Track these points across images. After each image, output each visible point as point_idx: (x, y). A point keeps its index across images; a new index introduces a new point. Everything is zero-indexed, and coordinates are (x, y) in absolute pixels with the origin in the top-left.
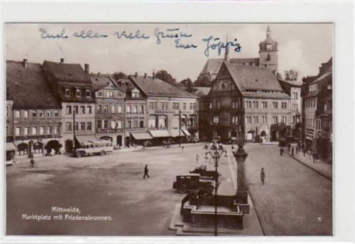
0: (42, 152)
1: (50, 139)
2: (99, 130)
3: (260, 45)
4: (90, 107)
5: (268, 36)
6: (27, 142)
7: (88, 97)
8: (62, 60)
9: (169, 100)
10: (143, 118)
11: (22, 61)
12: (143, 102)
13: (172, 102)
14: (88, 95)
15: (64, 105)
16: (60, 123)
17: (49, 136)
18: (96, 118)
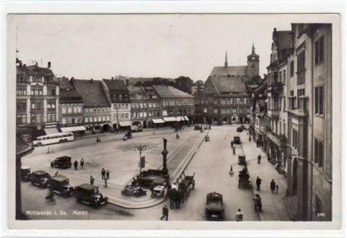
2: (133, 118)
6: (91, 126)
7: (126, 99)
12: (159, 101)
13: (178, 100)
15: (112, 105)
16: (111, 114)
17: (104, 122)
18: (131, 111)
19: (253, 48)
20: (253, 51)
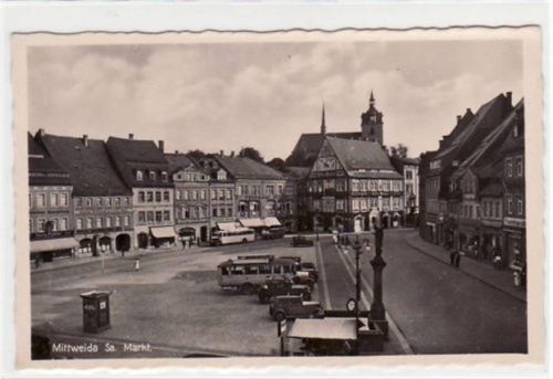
1: (118, 233)
2: (179, 220)
3: (362, 117)
4: (167, 192)
6: (90, 236)
7: (165, 181)
8: (131, 136)
9: (262, 182)
10: (231, 205)
11: (82, 137)
12: (232, 185)
13: (266, 184)
14: (164, 178)
15: (136, 191)
16: (132, 213)
17: (118, 229)
18: (175, 206)
19: (372, 99)
20: (371, 106)
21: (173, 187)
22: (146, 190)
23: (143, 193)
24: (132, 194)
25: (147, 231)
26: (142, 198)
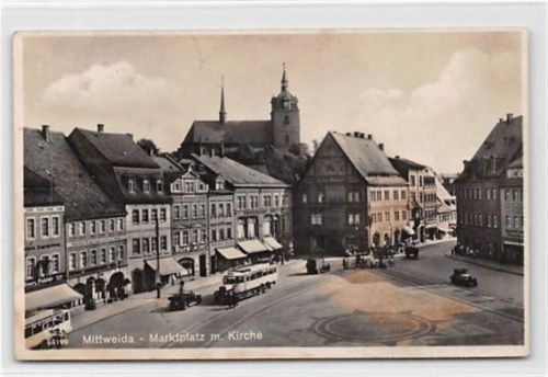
0: (103, 297)
1: (113, 272)
2: (177, 249)
3: (272, 102)
4: (164, 210)
5: (283, 88)
7: (160, 193)
8: (100, 127)
9: (260, 192)
10: (230, 223)
11: (41, 128)
12: (230, 197)
13: (263, 194)
14: (160, 189)
15: (129, 209)
16: (125, 241)
17: (113, 266)
18: (172, 228)
19: (284, 81)
21: (170, 202)
22: (140, 208)
23: (137, 211)
24: (125, 214)
25: (141, 267)
26: (136, 219)
